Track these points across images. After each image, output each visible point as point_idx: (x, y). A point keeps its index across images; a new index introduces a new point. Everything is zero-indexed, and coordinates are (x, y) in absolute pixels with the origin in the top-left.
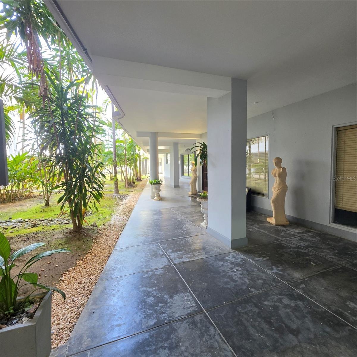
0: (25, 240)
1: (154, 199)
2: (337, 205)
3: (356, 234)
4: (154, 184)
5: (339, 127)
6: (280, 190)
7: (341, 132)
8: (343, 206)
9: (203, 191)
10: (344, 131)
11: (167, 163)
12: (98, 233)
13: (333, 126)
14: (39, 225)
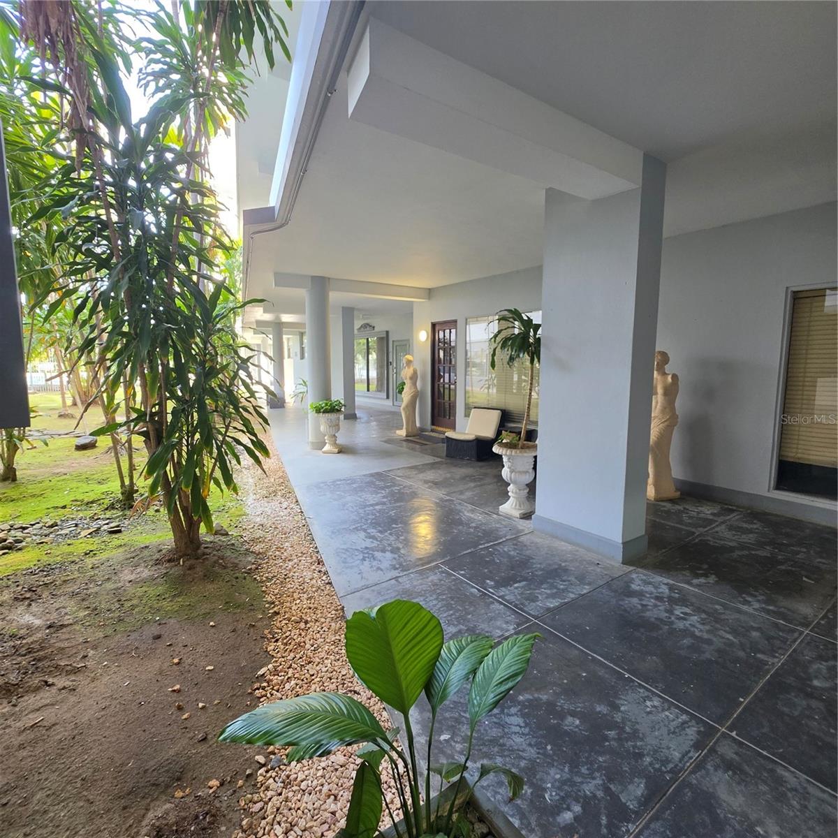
0: (25, 598)
1: (324, 449)
2: (786, 454)
3: (836, 511)
4: (326, 412)
5: (800, 291)
6: (666, 423)
7: (802, 301)
8: (799, 455)
9: (433, 427)
10: (808, 300)
11: (302, 357)
12: (252, 552)
13: (787, 288)
14: (24, 544)
